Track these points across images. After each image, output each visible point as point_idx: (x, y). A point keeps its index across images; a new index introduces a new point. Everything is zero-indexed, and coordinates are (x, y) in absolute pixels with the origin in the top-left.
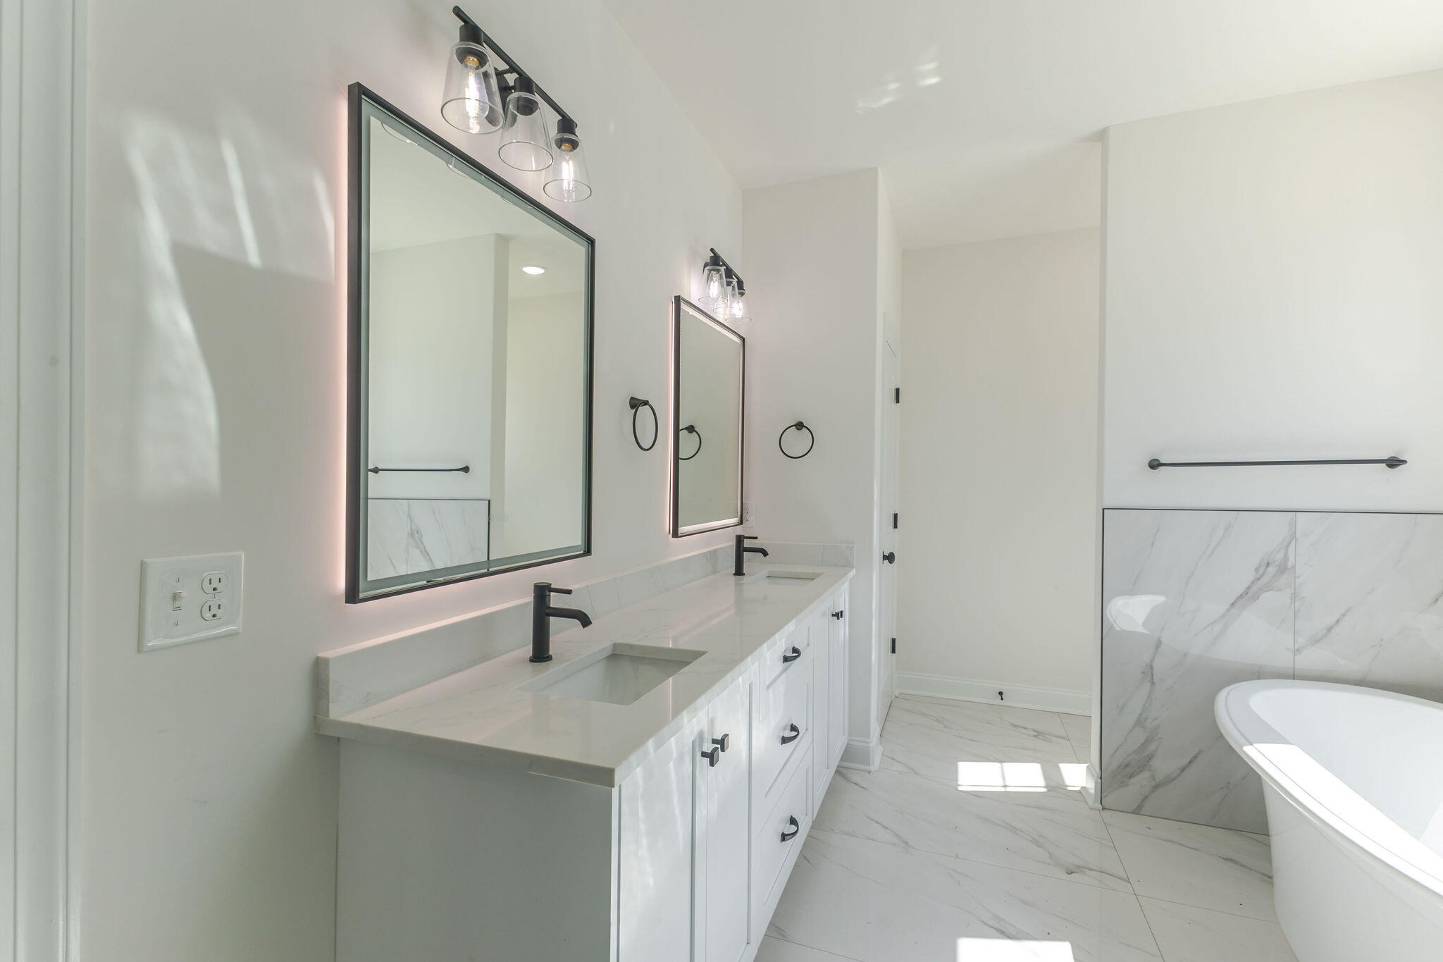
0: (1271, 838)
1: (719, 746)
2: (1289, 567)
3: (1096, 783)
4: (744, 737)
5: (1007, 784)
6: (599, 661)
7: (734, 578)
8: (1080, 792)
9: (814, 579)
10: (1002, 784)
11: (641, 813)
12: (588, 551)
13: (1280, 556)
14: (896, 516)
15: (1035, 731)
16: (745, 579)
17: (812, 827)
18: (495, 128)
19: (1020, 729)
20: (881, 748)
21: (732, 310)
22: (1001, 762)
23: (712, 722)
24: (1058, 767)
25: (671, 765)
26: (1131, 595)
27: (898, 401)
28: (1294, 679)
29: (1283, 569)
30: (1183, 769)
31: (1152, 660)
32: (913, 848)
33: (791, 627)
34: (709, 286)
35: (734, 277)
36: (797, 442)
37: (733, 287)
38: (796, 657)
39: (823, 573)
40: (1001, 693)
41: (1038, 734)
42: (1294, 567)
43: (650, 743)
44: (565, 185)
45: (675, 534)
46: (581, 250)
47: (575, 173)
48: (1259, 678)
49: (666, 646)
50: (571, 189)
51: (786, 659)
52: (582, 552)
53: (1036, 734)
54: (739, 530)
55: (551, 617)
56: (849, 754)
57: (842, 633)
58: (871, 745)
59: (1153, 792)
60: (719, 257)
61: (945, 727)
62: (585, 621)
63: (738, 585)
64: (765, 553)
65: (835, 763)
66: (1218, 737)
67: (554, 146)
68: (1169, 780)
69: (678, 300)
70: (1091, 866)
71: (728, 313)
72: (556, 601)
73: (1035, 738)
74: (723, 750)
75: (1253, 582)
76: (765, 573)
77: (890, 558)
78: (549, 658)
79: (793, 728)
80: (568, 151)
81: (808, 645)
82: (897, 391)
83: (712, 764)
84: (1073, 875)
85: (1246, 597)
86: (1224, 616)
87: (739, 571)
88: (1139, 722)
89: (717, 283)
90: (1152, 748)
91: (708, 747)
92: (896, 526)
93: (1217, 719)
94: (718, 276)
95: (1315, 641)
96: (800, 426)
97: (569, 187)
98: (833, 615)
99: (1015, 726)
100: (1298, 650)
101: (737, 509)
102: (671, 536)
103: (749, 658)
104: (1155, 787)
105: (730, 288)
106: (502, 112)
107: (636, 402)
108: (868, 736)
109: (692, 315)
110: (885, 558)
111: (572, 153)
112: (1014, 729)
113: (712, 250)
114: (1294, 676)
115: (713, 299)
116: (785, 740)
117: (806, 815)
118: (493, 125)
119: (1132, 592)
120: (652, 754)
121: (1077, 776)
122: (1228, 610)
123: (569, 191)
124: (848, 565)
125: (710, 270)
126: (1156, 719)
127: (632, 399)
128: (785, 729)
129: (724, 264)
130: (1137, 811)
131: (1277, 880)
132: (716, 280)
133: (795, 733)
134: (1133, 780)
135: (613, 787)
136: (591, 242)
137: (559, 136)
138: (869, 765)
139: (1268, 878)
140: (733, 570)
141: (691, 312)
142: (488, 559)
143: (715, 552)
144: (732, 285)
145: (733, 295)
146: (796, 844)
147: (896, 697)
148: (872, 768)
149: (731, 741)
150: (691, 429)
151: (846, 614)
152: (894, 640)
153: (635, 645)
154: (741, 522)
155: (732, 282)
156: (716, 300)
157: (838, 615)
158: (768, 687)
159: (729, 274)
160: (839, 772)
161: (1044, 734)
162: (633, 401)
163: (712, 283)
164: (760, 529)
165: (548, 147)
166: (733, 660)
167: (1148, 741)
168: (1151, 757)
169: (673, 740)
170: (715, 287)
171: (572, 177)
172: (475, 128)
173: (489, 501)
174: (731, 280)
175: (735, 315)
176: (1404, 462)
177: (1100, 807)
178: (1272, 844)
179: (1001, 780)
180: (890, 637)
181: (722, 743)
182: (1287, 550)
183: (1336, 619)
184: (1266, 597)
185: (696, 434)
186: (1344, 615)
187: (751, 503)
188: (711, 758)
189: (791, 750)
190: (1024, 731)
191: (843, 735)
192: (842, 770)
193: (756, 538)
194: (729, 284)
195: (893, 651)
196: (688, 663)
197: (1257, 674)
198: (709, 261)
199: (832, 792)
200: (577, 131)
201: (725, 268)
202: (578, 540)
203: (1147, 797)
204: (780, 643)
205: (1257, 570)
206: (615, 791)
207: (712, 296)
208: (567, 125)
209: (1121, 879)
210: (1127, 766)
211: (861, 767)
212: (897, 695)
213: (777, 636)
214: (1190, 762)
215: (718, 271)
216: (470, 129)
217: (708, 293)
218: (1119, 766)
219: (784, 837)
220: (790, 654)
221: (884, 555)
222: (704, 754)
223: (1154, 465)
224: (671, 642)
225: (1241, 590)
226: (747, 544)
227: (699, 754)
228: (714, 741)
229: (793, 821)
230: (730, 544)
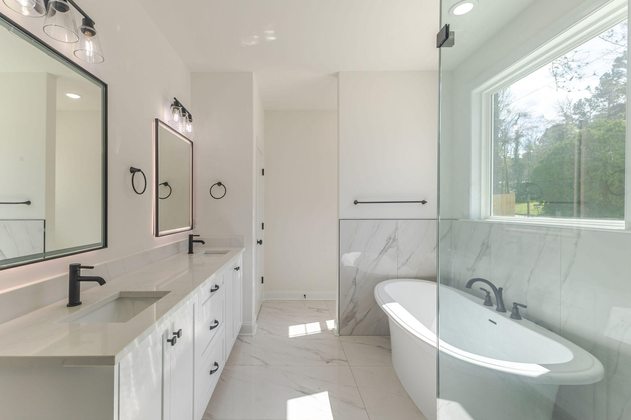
0: (391, 336)
1: (176, 335)
2: (396, 239)
3: (337, 326)
4: (190, 329)
5: (307, 332)
6: (112, 301)
7: (188, 255)
8: (332, 330)
9: (226, 253)
10: (305, 333)
11: (132, 376)
12: (105, 245)
13: (393, 236)
14: (263, 224)
15: (317, 309)
16: (194, 255)
17: (225, 365)
18: (41, 15)
19: (312, 309)
20: (256, 325)
21: (186, 128)
22: (305, 324)
23: (173, 325)
24: (326, 322)
25: (149, 349)
26: (349, 253)
27: (263, 174)
28: (398, 279)
29: (394, 240)
30: (365, 316)
31: (356, 276)
32: (269, 365)
33: (213, 276)
34: (174, 116)
35: (186, 112)
36: (218, 191)
37: (186, 117)
38: (217, 289)
39: (230, 251)
40: (305, 295)
41: (318, 310)
42: (397, 239)
43: (136, 341)
44: (88, 54)
45: (157, 235)
46: (99, 89)
47: (94, 48)
48: (388, 279)
49: (153, 290)
50: (91, 56)
51: (212, 291)
52: (102, 246)
53: (317, 310)
54: (191, 232)
55: (81, 282)
56: (243, 330)
57: (239, 276)
58: (252, 324)
59: (356, 326)
60: (179, 102)
61: (283, 312)
62: (101, 281)
63: (190, 258)
64: (203, 243)
65: (236, 334)
66: (376, 303)
67: (80, 32)
68: (361, 321)
69: (157, 120)
70: (335, 359)
71: (184, 129)
72: (83, 273)
73: (317, 312)
74: (179, 337)
75: (386, 245)
76: (204, 251)
77: (260, 242)
78: (80, 303)
79: (216, 322)
80: (89, 36)
81: (223, 283)
82: (263, 170)
83: (173, 345)
84: (329, 363)
85: (384, 251)
86: (377, 258)
87: (191, 251)
88: (352, 301)
89: (177, 114)
90: (355, 310)
91: (171, 337)
92: (263, 228)
93: (375, 297)
94: (178, 111)
95: (403, 265)
96: (219, 184)
97: (90, 55)
98: (235, 269)
99: (310, 308)
100: (399, 268)
101: (190, 222)
102: (155, 236)
103: (192, 292)
104: (357, 324)
105: (185, 118)
106: (44, 7)
107: (133, 169)
108: (251, 320)
109: (165, 129)
110: (258, 242)
111: (92, 37)
112: (309, 309)
113: (175, 98)
114: (398, 278)
115: (176, 122)
116: (211, 328)
117: (223, 360)
118: (40, 13)
119: (349, 252)
120: (137, 346)
121: (331, 325)
122: (379, 256)
123: (90, 57)
124: (242, 246)
125: (174, 108)
126: (357, 299)
127: (131, 168)
128: (212, 323)
129: (181, 106)
130: (351, 334)
131: (393, 350)
132: (177, 113)
133: (216, 324)
134: (350, 323)
135: (114, 365)
136: (105, 86)
137: (84, 27)
138: (252, 333)
139: (390, 350)
140: (188, 251)
141: (165, 127)
142: (44, 251)
143: (178, 243)
144: (186, 116)
145: (186, 121)
146: (217, 374)
147: (264, 302)
148: (253, 334)
149: (183, 333)
150: (166, 184)
151: (241, 268)
152: (262, 278)
153: (133, 292)
154: (192, 229)
155: (185, 115)
156: (178, 122)
157: (237, 269)
158: (203, 305)
159: (184, 110)
160: (239, 338)
161: (320, 310)
162: (132, 169)
163: (175, 114)
164: (201, 231)
165: (75, 31)
166: (185, 293)
167: (354, 307)
168: (355, 313)
169: (150, 336)
170: (177, 117)
171: (92, 50)
172: (26, 13)
173: (45, 221)
174: (185, 114)
175: (187, 130)
176: (426, 202)
177: (338, 335)
178: (391, 338)
179: (305, 331)
180: (261, 276)
181: (178, 334)
182: (395, 233)
183: (409, 257)
184: (390, 250)
185: (169, 187)
186: (411, 255)
187: (197, 219)
188: (173, 342)
189: (215, 332)
190: (313, 309)
191: (240, 321)
192: (240, 337)
193: (199, 236)
194: (184, 116)
195: (262, 282)
196: (161, 298)
197: (387, 278)
198: (173, 103)
199: (235, 348)
200: (94, 26)
201: (182, 108)
202: (99, 240)
203: (354, 328)
204: (208, 284)
205: (387, 241)
206: (116, 367)
207: (175, 120)
208: (88, 22)
209: (345, 361)
210: (348, 317)
211: (248, 334)
212: (264, 301)
213: (207, 280)
214: (367, 313)
215: (178, 109)
216: (23, 12)
217: (174, 119)
218: (345, 318)
219: (211, 372)
220: (214, 288)
221: (258, 241)
222: (168, 341)
223: (356, 203)
224: (155, 288)
225: (382, 248)
226: (195, 238)
227: (165, 341)
228: (174, 333)
229: (216, 364)
230: (186, 239)
